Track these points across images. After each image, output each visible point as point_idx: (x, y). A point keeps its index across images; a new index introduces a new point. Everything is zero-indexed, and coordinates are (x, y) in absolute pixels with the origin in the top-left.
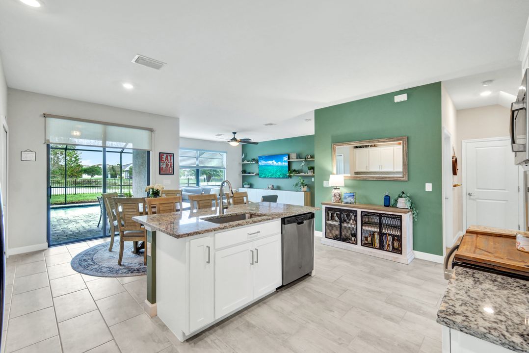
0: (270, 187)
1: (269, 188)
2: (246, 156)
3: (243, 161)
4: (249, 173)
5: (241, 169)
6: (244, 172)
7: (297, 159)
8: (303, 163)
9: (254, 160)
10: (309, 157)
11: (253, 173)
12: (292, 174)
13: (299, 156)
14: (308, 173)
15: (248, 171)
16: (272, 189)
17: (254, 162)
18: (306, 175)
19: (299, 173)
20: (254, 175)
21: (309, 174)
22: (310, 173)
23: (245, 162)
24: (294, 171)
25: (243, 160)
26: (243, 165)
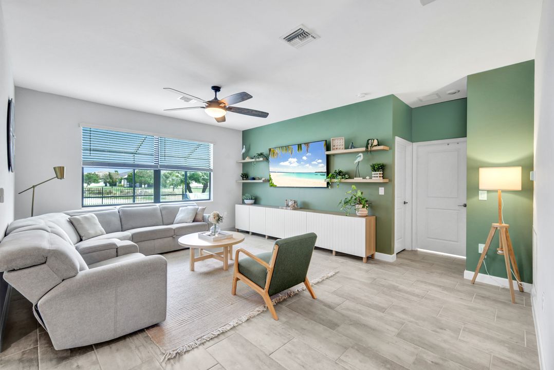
0: (290, 204)
1: (288, 206)
2: (248, 150)
3: (244, 159)
4: (254, 179)
5: (240, 171)
6: (245, 176)
7: (346, 148)
8: (361, 158)
9: (261, 155)
10: (376, 142)
11: (259, 179)
12: (335, 180)
13: (349, 144)
14: (371, 178)
15: (252, 175)
16: (295, 209)
17: (261, 159)
18: (368, 180)
19: (350, 178)
20: (261, 181)
21: (374, 180)
22: (377, 177)
23: (247, 160)
24: (340, 173)
25: (244, 156)
26: (245, 165)
